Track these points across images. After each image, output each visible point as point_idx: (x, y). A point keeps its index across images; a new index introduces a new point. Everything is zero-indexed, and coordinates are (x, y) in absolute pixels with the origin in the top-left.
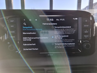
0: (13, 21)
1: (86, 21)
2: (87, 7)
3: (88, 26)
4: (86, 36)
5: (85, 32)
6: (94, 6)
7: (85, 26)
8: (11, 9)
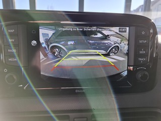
0: (13, 30)
1: (143, 33)
2: (140, 6)
3: (146, 41)
4: (142, 59)
5: (141, 52)
6: (153, 5)
7: (141, 42)
8: (11, 8)
